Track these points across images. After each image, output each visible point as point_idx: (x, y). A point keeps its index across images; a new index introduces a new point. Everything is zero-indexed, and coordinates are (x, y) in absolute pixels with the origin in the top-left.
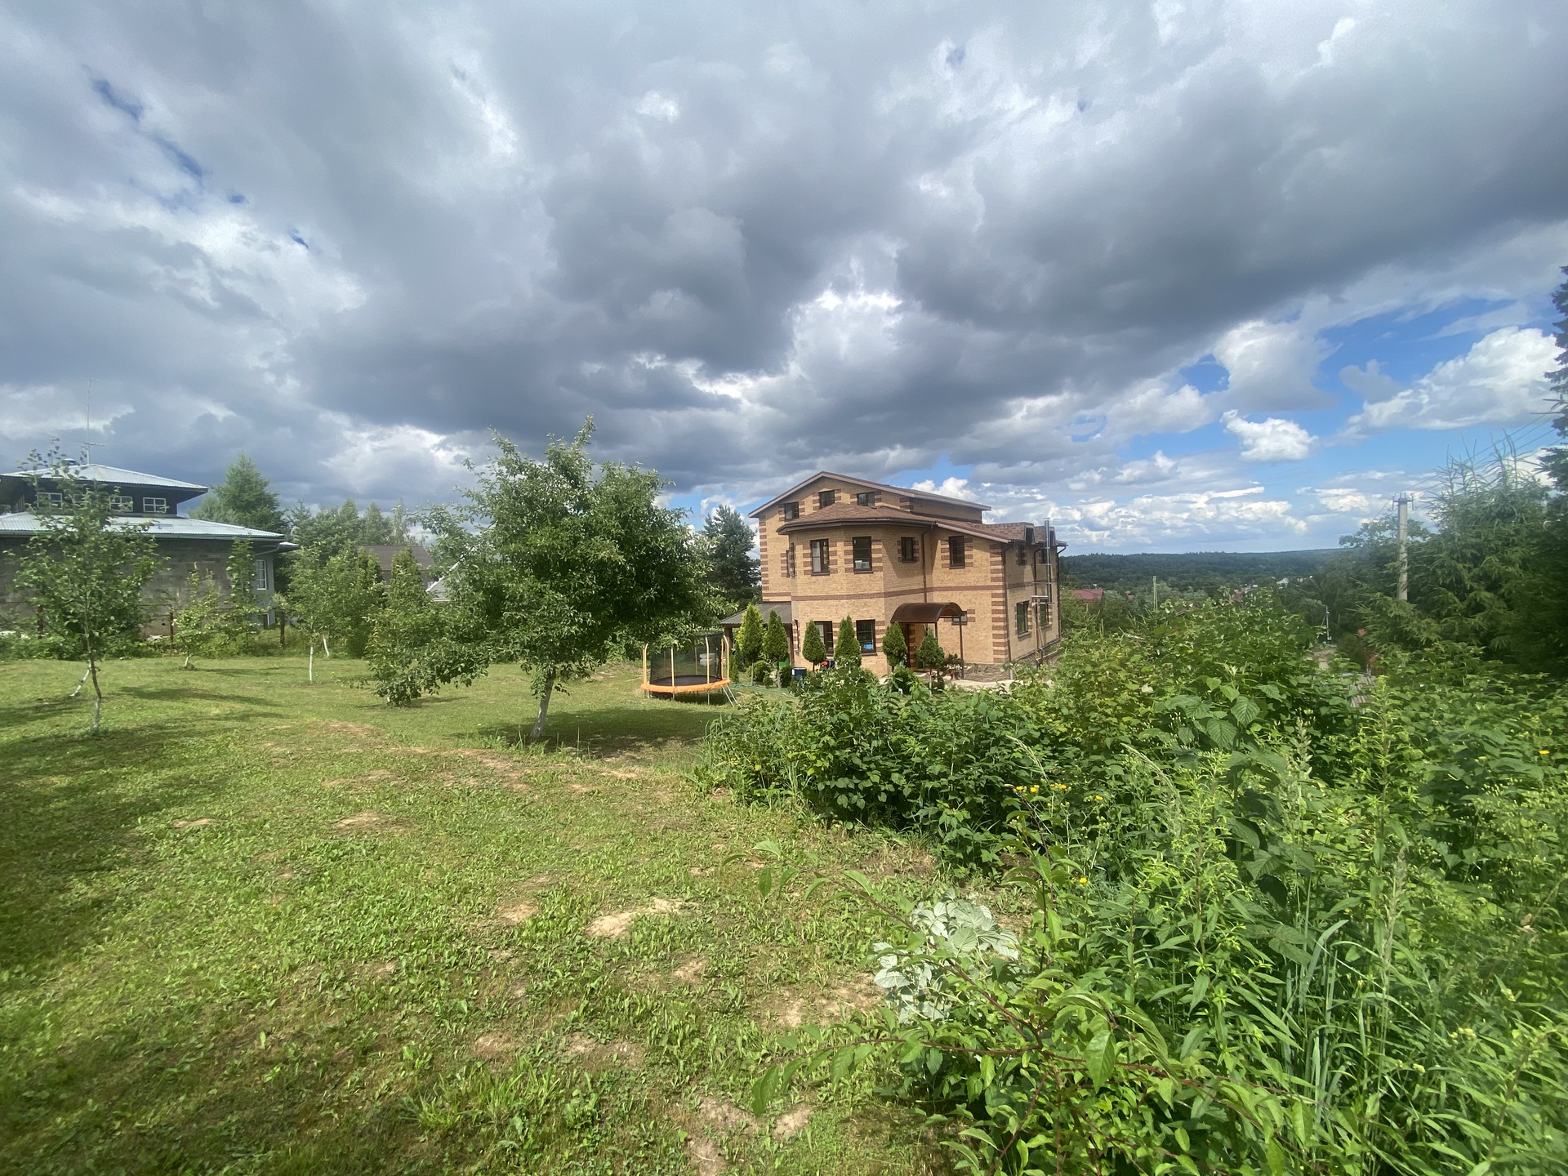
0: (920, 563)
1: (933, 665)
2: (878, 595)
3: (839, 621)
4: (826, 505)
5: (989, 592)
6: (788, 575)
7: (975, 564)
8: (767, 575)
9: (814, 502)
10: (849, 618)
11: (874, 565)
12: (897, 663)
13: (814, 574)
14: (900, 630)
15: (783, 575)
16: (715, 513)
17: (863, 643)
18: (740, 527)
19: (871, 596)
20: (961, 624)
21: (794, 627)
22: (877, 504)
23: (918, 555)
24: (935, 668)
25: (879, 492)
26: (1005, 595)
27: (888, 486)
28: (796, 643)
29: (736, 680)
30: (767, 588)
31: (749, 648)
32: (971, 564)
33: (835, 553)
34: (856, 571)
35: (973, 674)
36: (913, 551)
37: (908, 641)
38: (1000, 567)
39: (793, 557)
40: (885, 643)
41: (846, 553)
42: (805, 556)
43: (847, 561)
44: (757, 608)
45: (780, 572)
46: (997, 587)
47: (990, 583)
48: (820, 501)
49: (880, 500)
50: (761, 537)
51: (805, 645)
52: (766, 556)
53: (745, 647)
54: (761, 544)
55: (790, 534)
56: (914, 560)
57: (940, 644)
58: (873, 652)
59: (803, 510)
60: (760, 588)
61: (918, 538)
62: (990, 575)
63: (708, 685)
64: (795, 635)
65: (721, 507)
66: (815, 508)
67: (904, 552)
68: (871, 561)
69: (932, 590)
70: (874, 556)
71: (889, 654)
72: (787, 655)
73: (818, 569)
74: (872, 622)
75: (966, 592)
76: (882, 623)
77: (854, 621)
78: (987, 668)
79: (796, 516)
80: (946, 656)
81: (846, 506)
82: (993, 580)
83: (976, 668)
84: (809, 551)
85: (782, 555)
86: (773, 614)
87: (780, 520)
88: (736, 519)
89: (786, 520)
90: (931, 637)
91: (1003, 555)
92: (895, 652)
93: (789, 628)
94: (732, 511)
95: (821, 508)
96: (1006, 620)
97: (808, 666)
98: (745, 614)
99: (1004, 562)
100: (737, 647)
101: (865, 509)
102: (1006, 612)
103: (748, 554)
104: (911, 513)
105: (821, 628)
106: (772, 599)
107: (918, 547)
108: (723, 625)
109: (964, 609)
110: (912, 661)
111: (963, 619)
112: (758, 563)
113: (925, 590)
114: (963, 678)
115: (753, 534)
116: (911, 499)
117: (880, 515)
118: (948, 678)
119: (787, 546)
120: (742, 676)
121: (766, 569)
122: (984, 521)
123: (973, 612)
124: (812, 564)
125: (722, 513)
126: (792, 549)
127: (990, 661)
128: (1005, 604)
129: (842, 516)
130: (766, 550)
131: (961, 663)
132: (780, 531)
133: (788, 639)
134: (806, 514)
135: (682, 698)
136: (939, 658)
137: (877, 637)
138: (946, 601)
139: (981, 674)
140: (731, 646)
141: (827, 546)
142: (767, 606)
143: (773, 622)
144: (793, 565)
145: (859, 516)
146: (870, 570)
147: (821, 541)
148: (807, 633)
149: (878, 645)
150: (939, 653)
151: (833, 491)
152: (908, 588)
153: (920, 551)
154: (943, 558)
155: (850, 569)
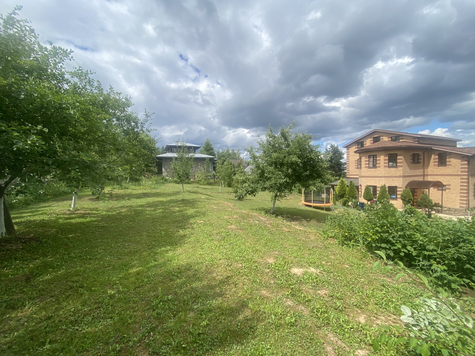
0: (422, 164)
1: (426, 206)
2: (400, 177)
3: (380, 186)
4: (376, 142)
5: (460, 177)
6: (358, 168)
7: (452, 165)
8: (349, 168)
9: (371, 141)
10: (385, 185)
11: (398, 164)
12: (407, 204)
13: (369, 168)
14: (409, 191)
15: (355, 168)
16: (329, 147)
17: (390, 195)
18: (339, 151)
19: (396, 177)
20: (442, 190)
21: (360, 187)
22: (401, 141)
23: (422, 161)
24: (427, 208)
25: (402, 135)
26: (468, 179)
27: (407, 133)
28: (360, 193)
29: (335, 204)
30: (349, 173)
31: (341, 193)
32: (450, 165)
33: (380, 160)
34: (389, 167)
35: (448, 212)
36: (418, 159)
37: (413, 196)
38: (466, 166)
39: (360, 162)
40: (402, 196)
41: (385, 160)
42: (366, 161)
43: (385, 163)
44: (344, 179)
45: (354, 167)
46: (464, 175)
47: (460, 173)
48: (373, 140)
49: (402, 139)
50: (347, 154)
51: (364, 194)
52: (349, 161)
53: (339, 193)
54: (347, 157)
55: (360, 153)
56: (418, 163)
57: (431, 198)
58: (396, 199)
59: (366, 144)
60: (345, 173)
61: (421, 153)
62: (460, 170)
63: (325, 204)
64: (360, 190)
65: (331, 144)
66: (371, 143)
67: (413, 159)
68: (396, 163)
69: (427, 175)
70: (398, 161)
71: (403, 200)
72: (356, 197)
73: (371, 166)
74: (396, 187)
75: (446, 177)
76: (401, 188)
77: (387, 186)
78: (456, 210)
79: (362, 146)
80: (433, 203)
81: (385, 142)
83: (449, 209)
84: (368, 159)
85: (356, 161)
86: (351, 182)
87: (356, 148)
88: (337, 149)
89: (358, 148)
90: (426, 195)
91: (468, 161)
92: (407, 199)
93: (357, 188)
94: (336, 146)
95: (374, 143)
96: (468, 190)
97: (365, 202)
98: (339, 181)
99: (468, 164)
100: (336, 193)
101: (395, 142)
102: (468, 186)
103: (341, 160)
104: (418, 143)
105: (371, 188)
106: (350, 177)
107: (421, 157)
108: (331, 185)
109: (444, 184)
110: (415, 204)
111: (444, 188)
112: (345, 164)
113: (424, 175)
114: (442, 213)
115: (343, 154)
116: (418, 138)
117: (402, 145)
118: (434, 212)
119: (358, 157)
120: (337, 203)
121: (349, 166)
122: (458, 146)
123: (450, 185)
124: (369, 164)
125: (332, 146)
126: (360, 158)
127: (457, 207)
128: (468, 182)
129: (383, 145)
130: (349, 159)
131: (441, 207)
132: (355, 152)
133: (357, 191)
134: (367, 145)
135: (315, 207)
136: (430, 204)
137: (398, 193)
138: (435, 180)
139: (452, 212)
140: (334, 192)
141: (376, 157)
142: (348, 179)
143: (351, 185)
144: (360, 165)
145: (392, 145)
146: (396, 167)
147: (373, 156)
148: (365, 189)
149: (398, 196)
150: (430, 201)
151: (380, 136)
152: (415, 174)
153: (422, 159)
154: (434, 162)
155: (386, 166)
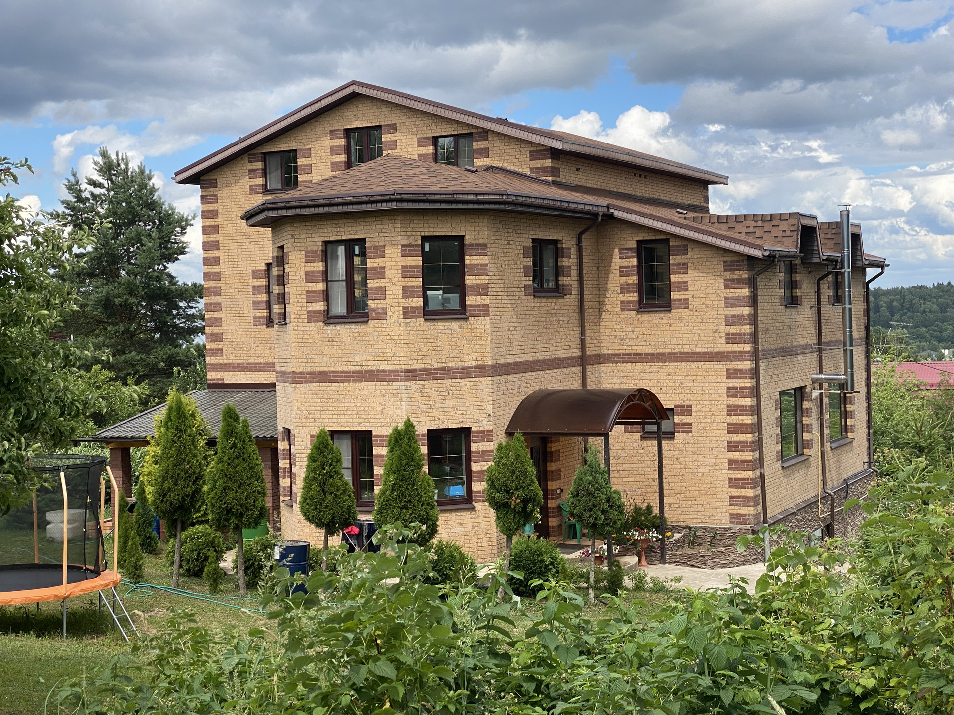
0: (572, 299)
1: (597, 531)
2: (479, 371)
3: (388, 431)
4: (361, 160)
5: (722, 367)
6: (270, 322)
7: (693, 303)
8: (218, 322)
9: (334, 150)
10: (409, 425)
11: (470, 300)
12: (519, 527)
13: (329, 318)
14: (526, 454)
15: (257, 321)
17: (441, 484)
18: (152, 205)
19: (463, 373)
20: (661, 436)
21: (282, 446)
22: (479, 162)
23: (570, 280)
24: (603, 536)
25: (485, 133)
26: (755, 374)
27: (503, 122)
28: (284, 482)
29: (135, 573)
30: (218, 352)
31: (172, 497)
32: (685, 304)
33: (381, 272)
34: (429, 314)
35: (687, 551)
36: (558, 271)
37: (543, 477)
38: (746, 311)
39: (282, 280)
40: (492, 483)
41: (407, 271)
42: (310, 277)
43: (407, 292)
44: (193, 400)
45: (250, 313)
46: (739, 356)
47: (722, 346)
48: (348, 150)
49: (485, 153)
50: (206, 230)
51: (307, 487)
52: (217, 276)
53: (162, 494)
54: (206, 246)
55: (275, 224)
56: (558, 291)
57: (616, 484)
58: (466, 502)
59: (309, 169)
60: (201, 351)
61: (568, 241)
62: (724, 329)
63: (64, 589)
64: (283, 464)
65: (104, 154)
66: (335, 166)
67: (537, 273)
68: (463, 292)
69: (599, 359)
70: (470, 280)
71: (499, 506)
72: (263, 514)
73: (340, 308)
74: (465, 433)
75: (673, 366)
76: (488, 436)
77: (421, 429)
78: (716, 537)
79: (290, 181)
80: (629, 508)
81: (407, 164)
82: (731, 338)
83: (692, 536)
84: (319, 266)
85: (256, 274)
86: (230, 415)
87: (253, 190)
88: (143, 186)
89: (266, 190)
90: (594, 469)
91: (752, 283)
92: (515, 502)
93: (269, 447)
94: (133, 166)
95: (349, 165)
96: (757, 428)
97: (314, 537)
98: (160, 414)
99: (754, 301)
100: (141, 493)
101: (451, 171)
102: (757, 410)
103: (172, 268)
104: (555, 184)
105: (345, 451)
106: (230, 378)
107: (569, 262)
108: (107, 441)
109: (667, 404)
110: (553, 522)
111: (666, 425)
112: (197, 291)
113: (584, 361)
114: (663, 560)
115: (184, 224)
116: (555, 154)
117: (484, 187)
118: (631, 560)
119: (268, 253)
120: (151, 566)
121: (216, 307)
123: (686, 410)
124: (327, 296)
125: (108, 168)
126: (281, 260)
127: (721, 519)
128: (755, 392)
129: (395, 185)
130: (216, 261)
131: (660, 525)
132: (249, 216)
133: (267, 474)
134: (315, 177)
136: (613, 514)
137: (475, 467)
138: (630, 385)
139: (702, 551)
140: (127, 492)
141: (363, 254)
142: (217, 394)
143: (229, 432)
144: (282, 299)
145: (435, 188)
146: (461, 313)
147: (349, 244)
148: (312, 459)
149: (479, 486)
150: (612, 502)
151: (379, 127)
152: (545, 356)
153: (574, 272)
154: (625, 288)
155: (414, 309)
